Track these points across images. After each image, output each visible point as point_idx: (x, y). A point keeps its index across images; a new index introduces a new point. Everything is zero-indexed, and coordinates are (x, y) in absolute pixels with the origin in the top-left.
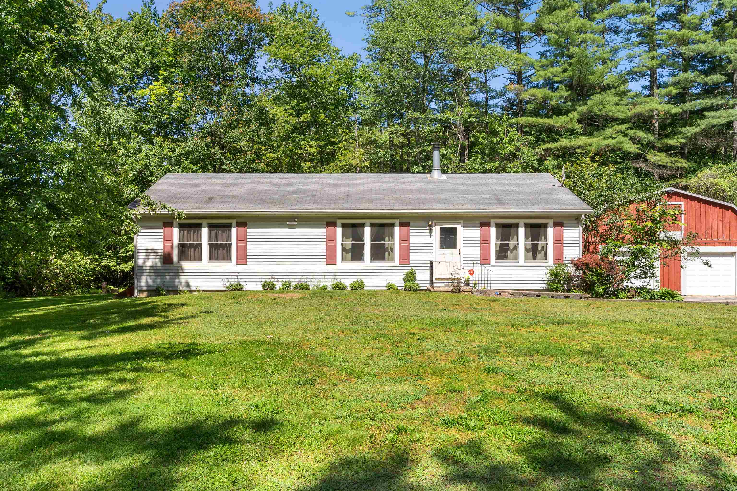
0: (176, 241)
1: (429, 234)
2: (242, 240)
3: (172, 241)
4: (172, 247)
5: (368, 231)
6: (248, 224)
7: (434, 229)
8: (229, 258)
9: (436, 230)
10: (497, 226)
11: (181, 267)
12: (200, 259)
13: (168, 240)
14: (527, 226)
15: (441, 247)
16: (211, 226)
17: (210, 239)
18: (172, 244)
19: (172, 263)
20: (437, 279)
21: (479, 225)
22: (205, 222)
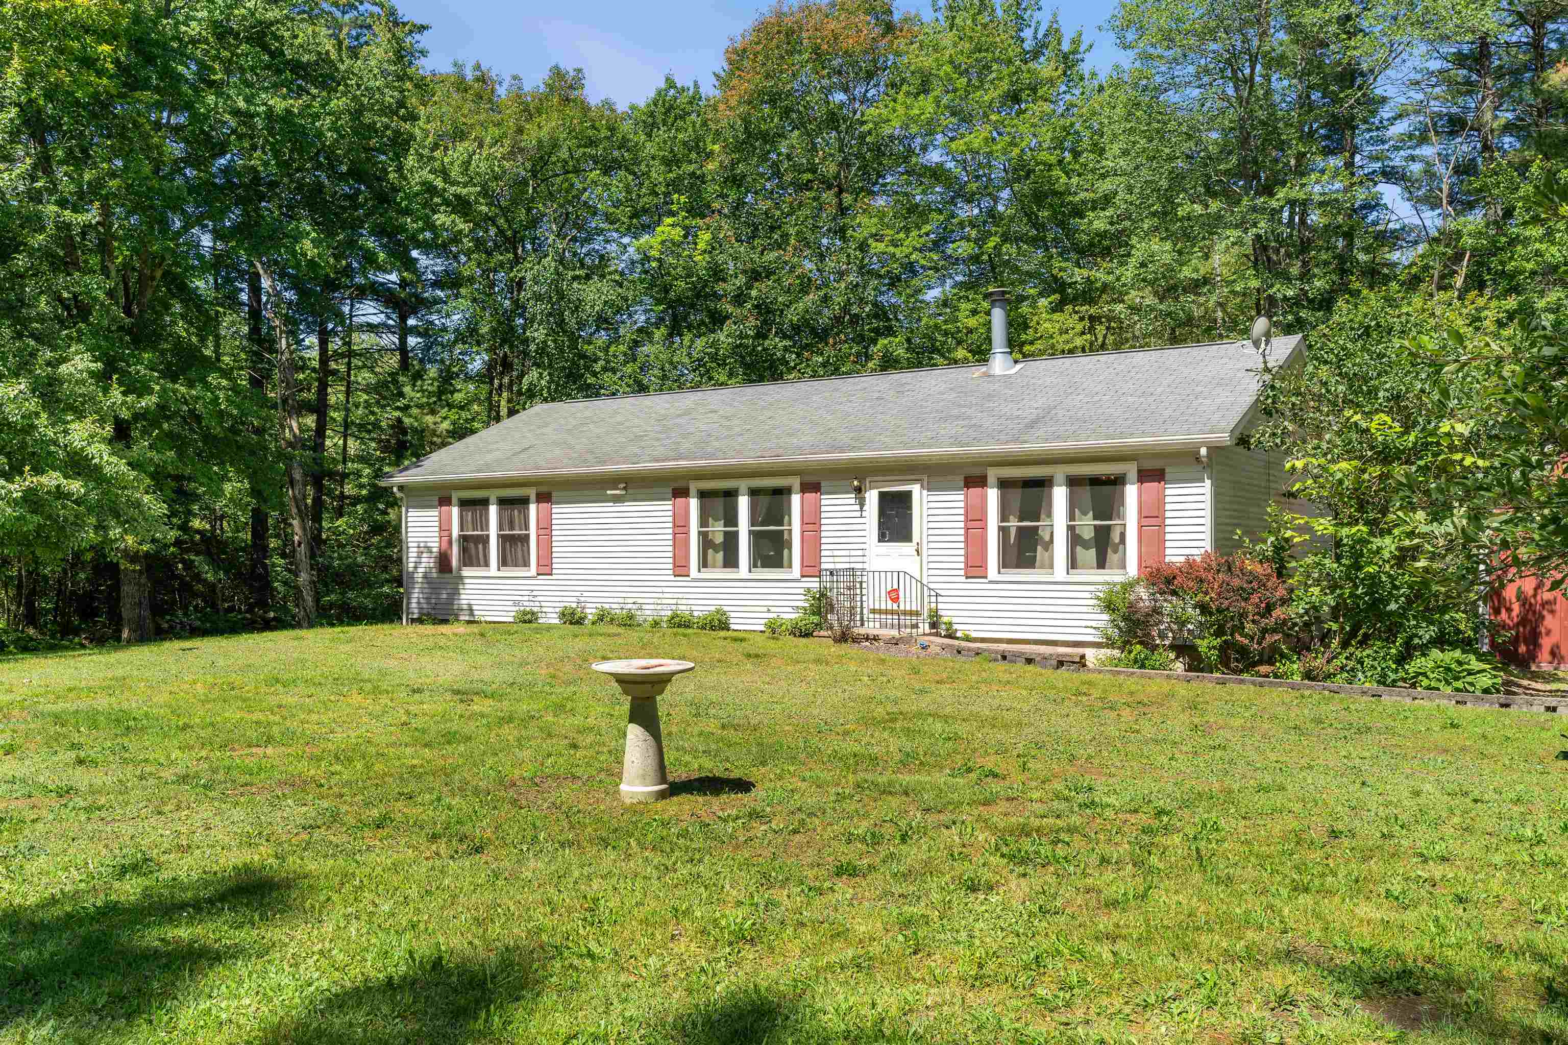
0: (455, 532)
1: (857, 507)
2: (546, 529)
3: (450, 530)
4: (450, 543)
5: (743, 503)
6: (554, 494)
7: (867, 495)
8: (526, 564)
9: (872, 497)
10: (1004, 484)
11: (462, 578)
12: (487, 564)
13: (444, 529)
14: (1073, 482)
15: (882, 538)
16: (503, 502)
17: (501, 528)
18: (450, 536)
19: (450, 571)
20: (874, 611)
21: (962, 484)
22: (493, 495)
